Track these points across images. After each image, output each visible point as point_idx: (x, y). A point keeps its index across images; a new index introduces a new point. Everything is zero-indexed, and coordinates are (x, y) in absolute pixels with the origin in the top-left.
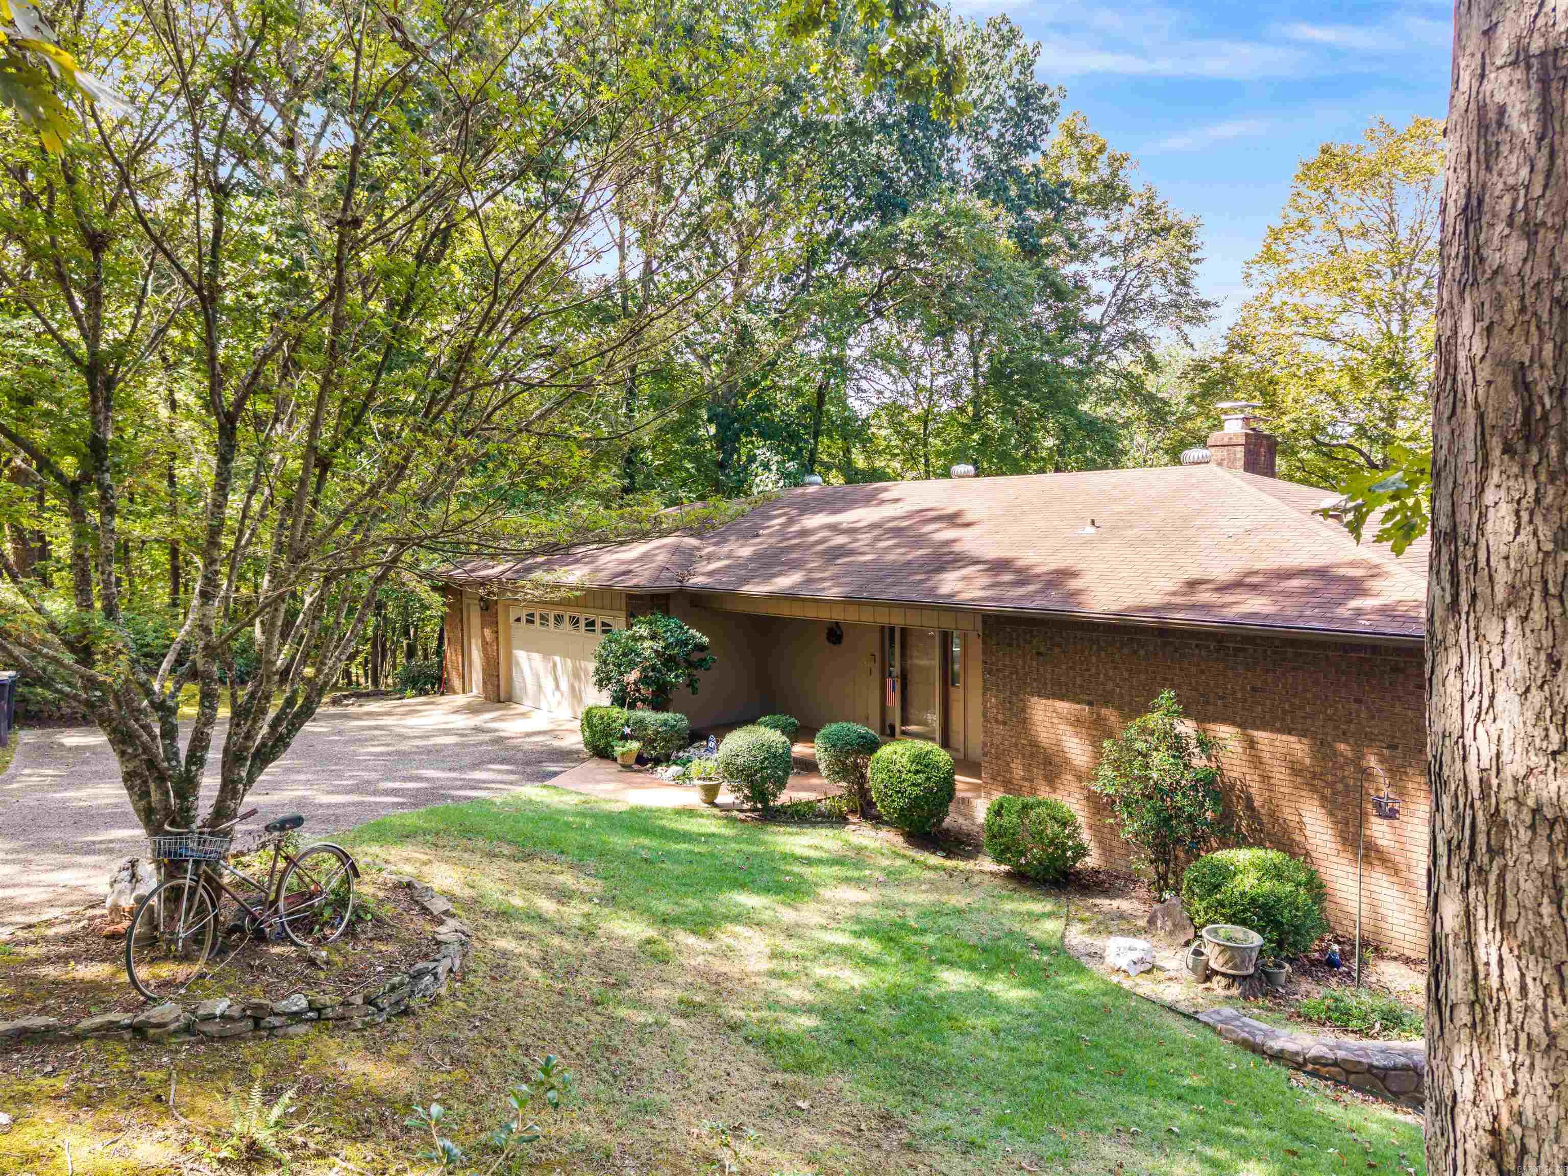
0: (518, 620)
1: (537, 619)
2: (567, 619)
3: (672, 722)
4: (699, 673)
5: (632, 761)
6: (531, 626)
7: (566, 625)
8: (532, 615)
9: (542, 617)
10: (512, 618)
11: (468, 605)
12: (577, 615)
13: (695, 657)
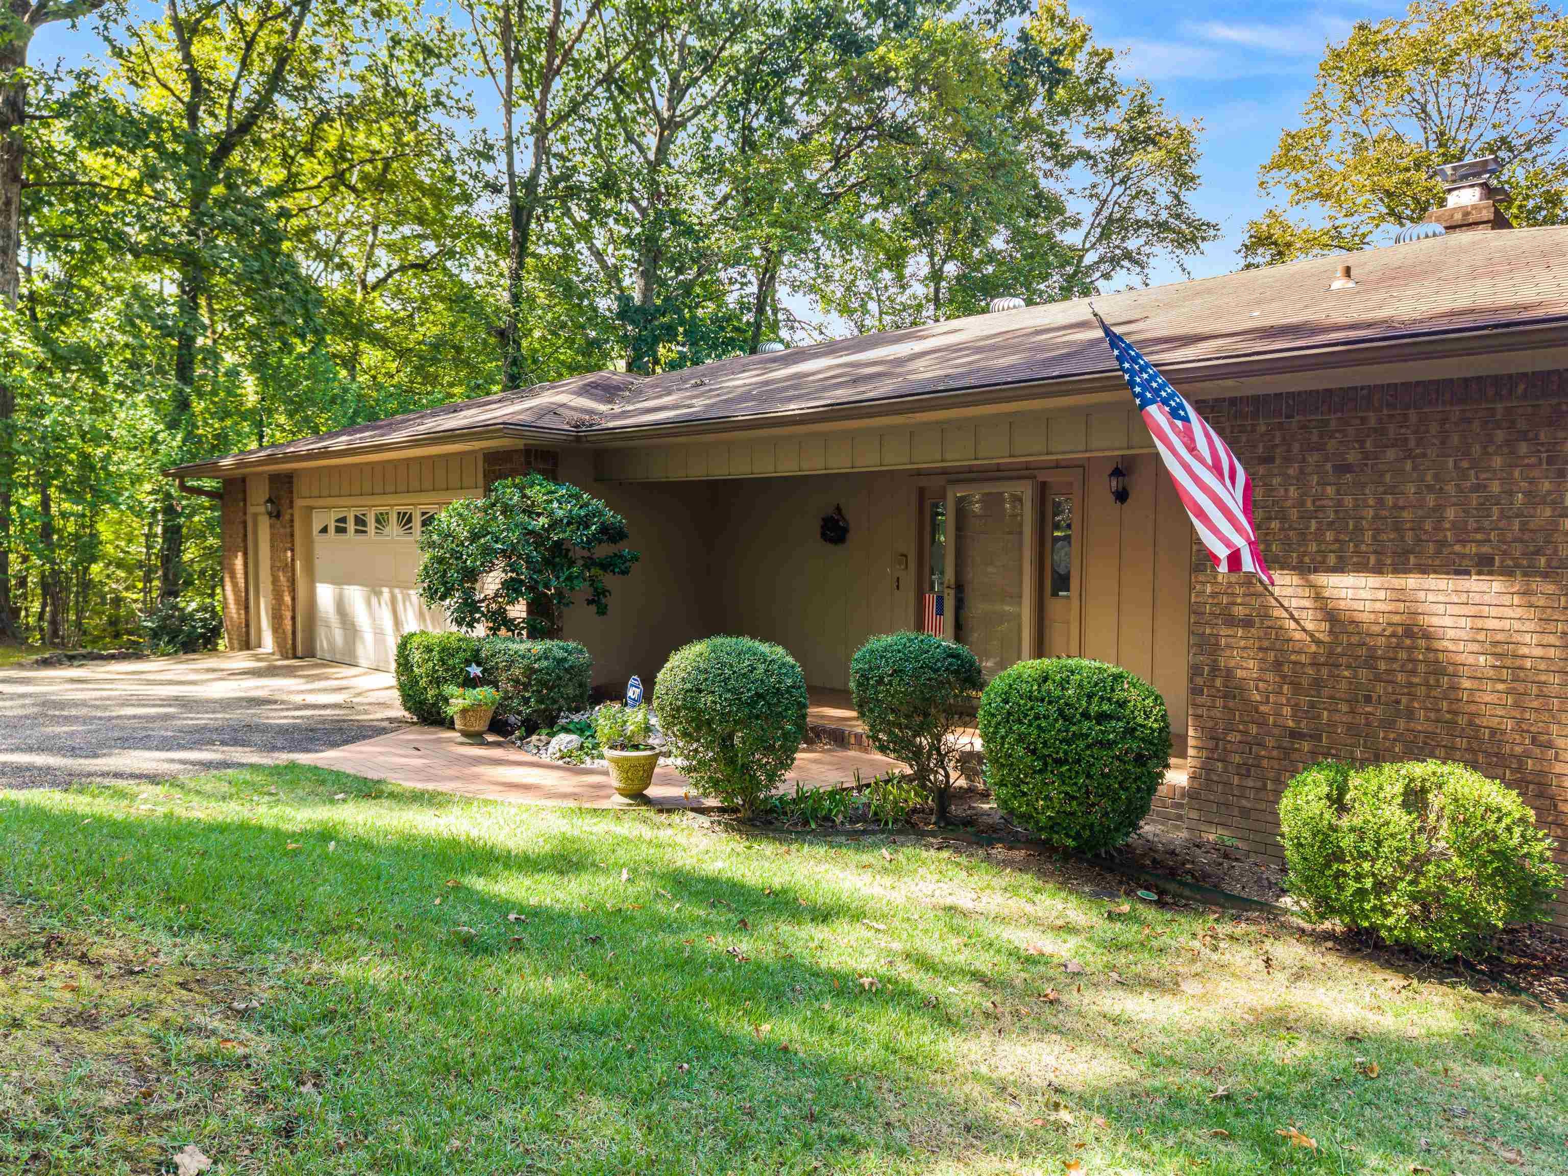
0: (324, 530)
1: (351, 526)
2: (393, 518)
3: (561, 654)
4: (609, 580)
5: (480, 725)
6: (342, 537)
7: (393, 528)
8: (343, 520)
9: (360, 521)
10: (316, 527)
11: (255, 515)
12: (408, 509)
13: (603, 551)
